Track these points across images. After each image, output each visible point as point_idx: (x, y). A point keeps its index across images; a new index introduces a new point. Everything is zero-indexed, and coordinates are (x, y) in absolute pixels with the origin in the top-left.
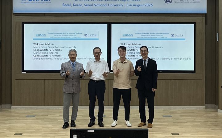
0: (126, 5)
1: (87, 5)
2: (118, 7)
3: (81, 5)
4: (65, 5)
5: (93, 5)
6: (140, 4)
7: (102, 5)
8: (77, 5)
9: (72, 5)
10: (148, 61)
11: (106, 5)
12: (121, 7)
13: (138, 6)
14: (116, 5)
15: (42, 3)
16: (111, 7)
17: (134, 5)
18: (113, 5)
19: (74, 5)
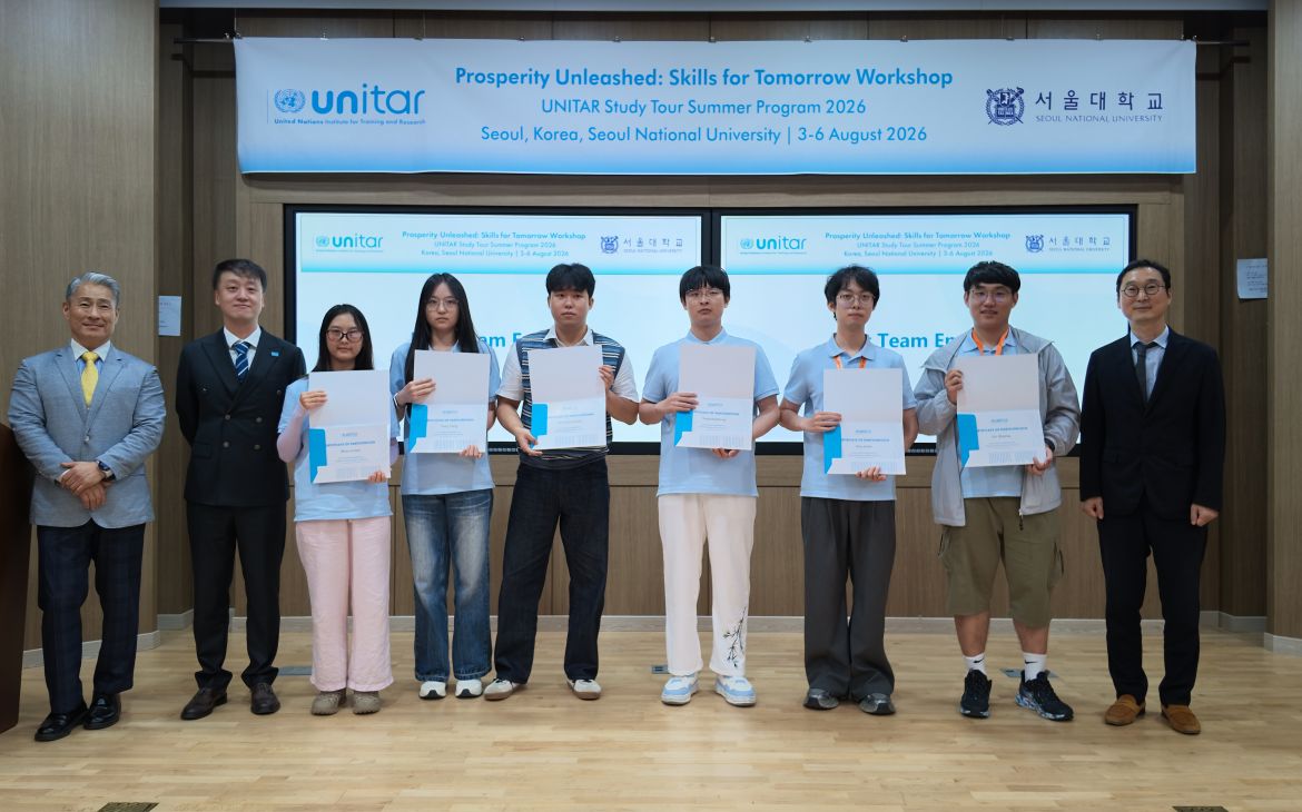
0: (796, 134)
1: (601, 136)
2: (753, 144)
3: (574, 136)
4: (494, 135)
5: (633, 133)
6: (865, 129)
7: (673, 137)
8: (550, 136)
9: (529, 133)
10: (1164, 346)
11: (693, 136)
12: (767, 144)
13: (855, 137)
14: (745, 136)
15: (382, 123)
16: (721, 144)
17: (834, 134)
18: (728, 136)
19: (536, 133)
